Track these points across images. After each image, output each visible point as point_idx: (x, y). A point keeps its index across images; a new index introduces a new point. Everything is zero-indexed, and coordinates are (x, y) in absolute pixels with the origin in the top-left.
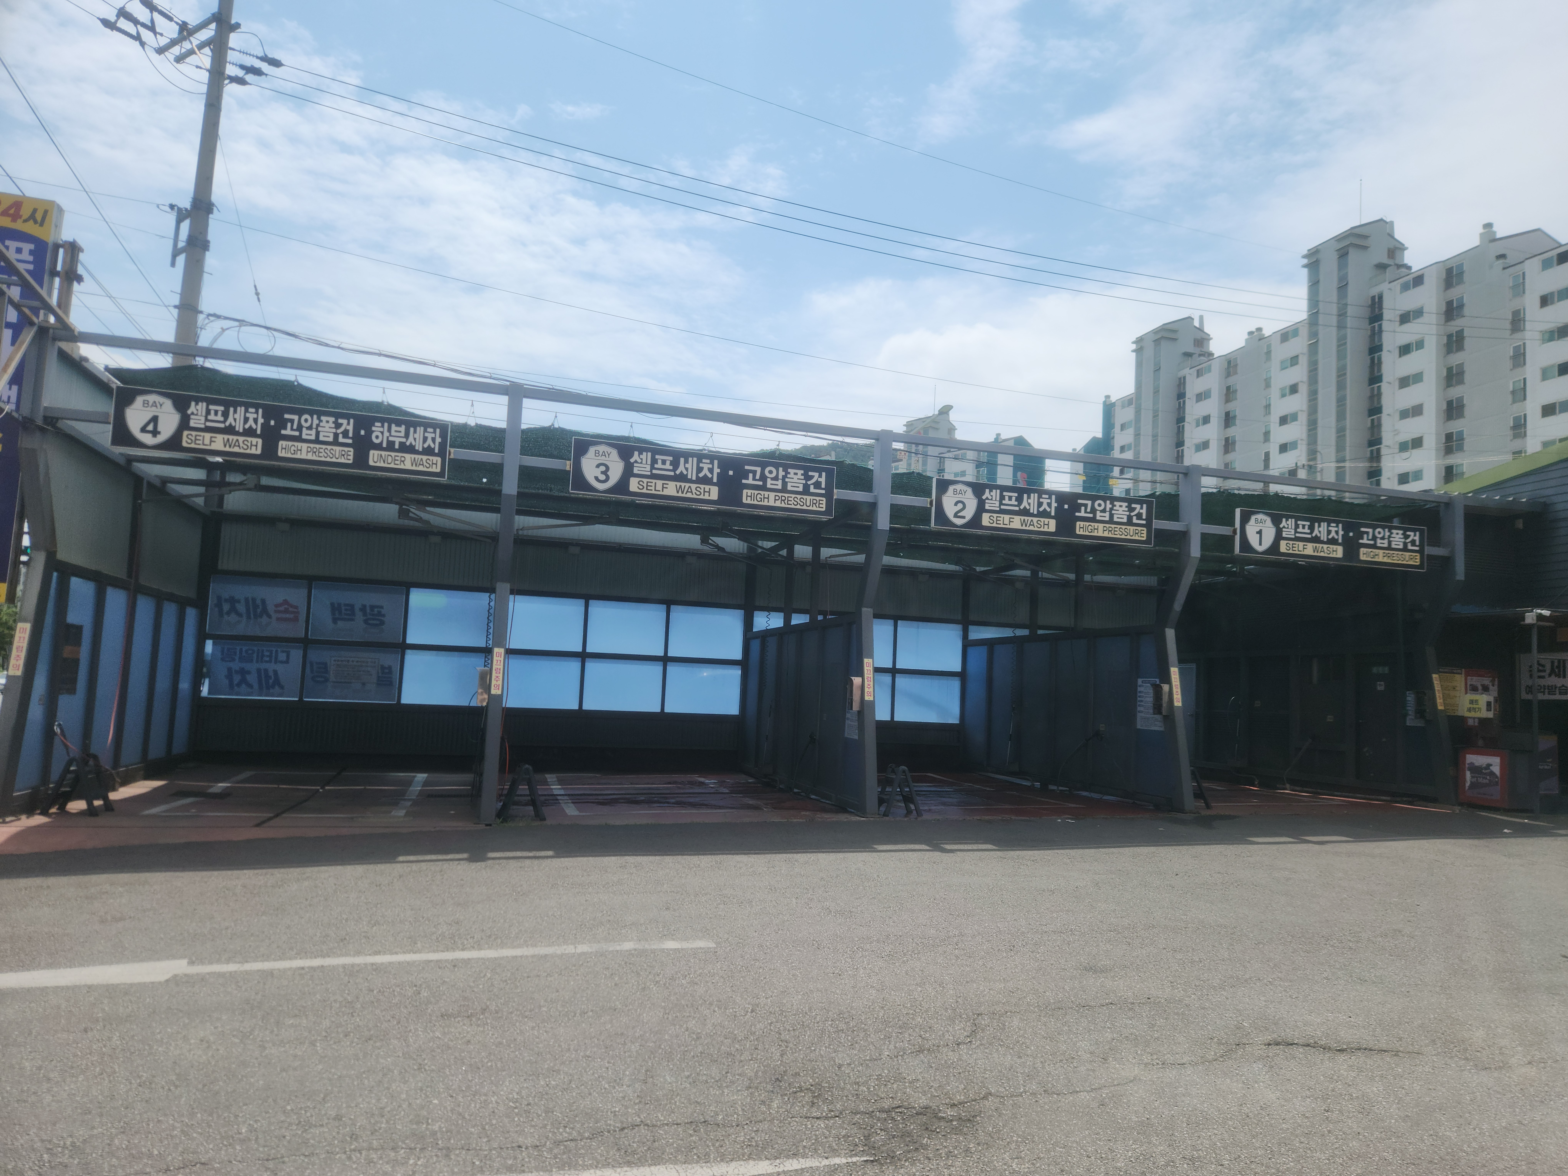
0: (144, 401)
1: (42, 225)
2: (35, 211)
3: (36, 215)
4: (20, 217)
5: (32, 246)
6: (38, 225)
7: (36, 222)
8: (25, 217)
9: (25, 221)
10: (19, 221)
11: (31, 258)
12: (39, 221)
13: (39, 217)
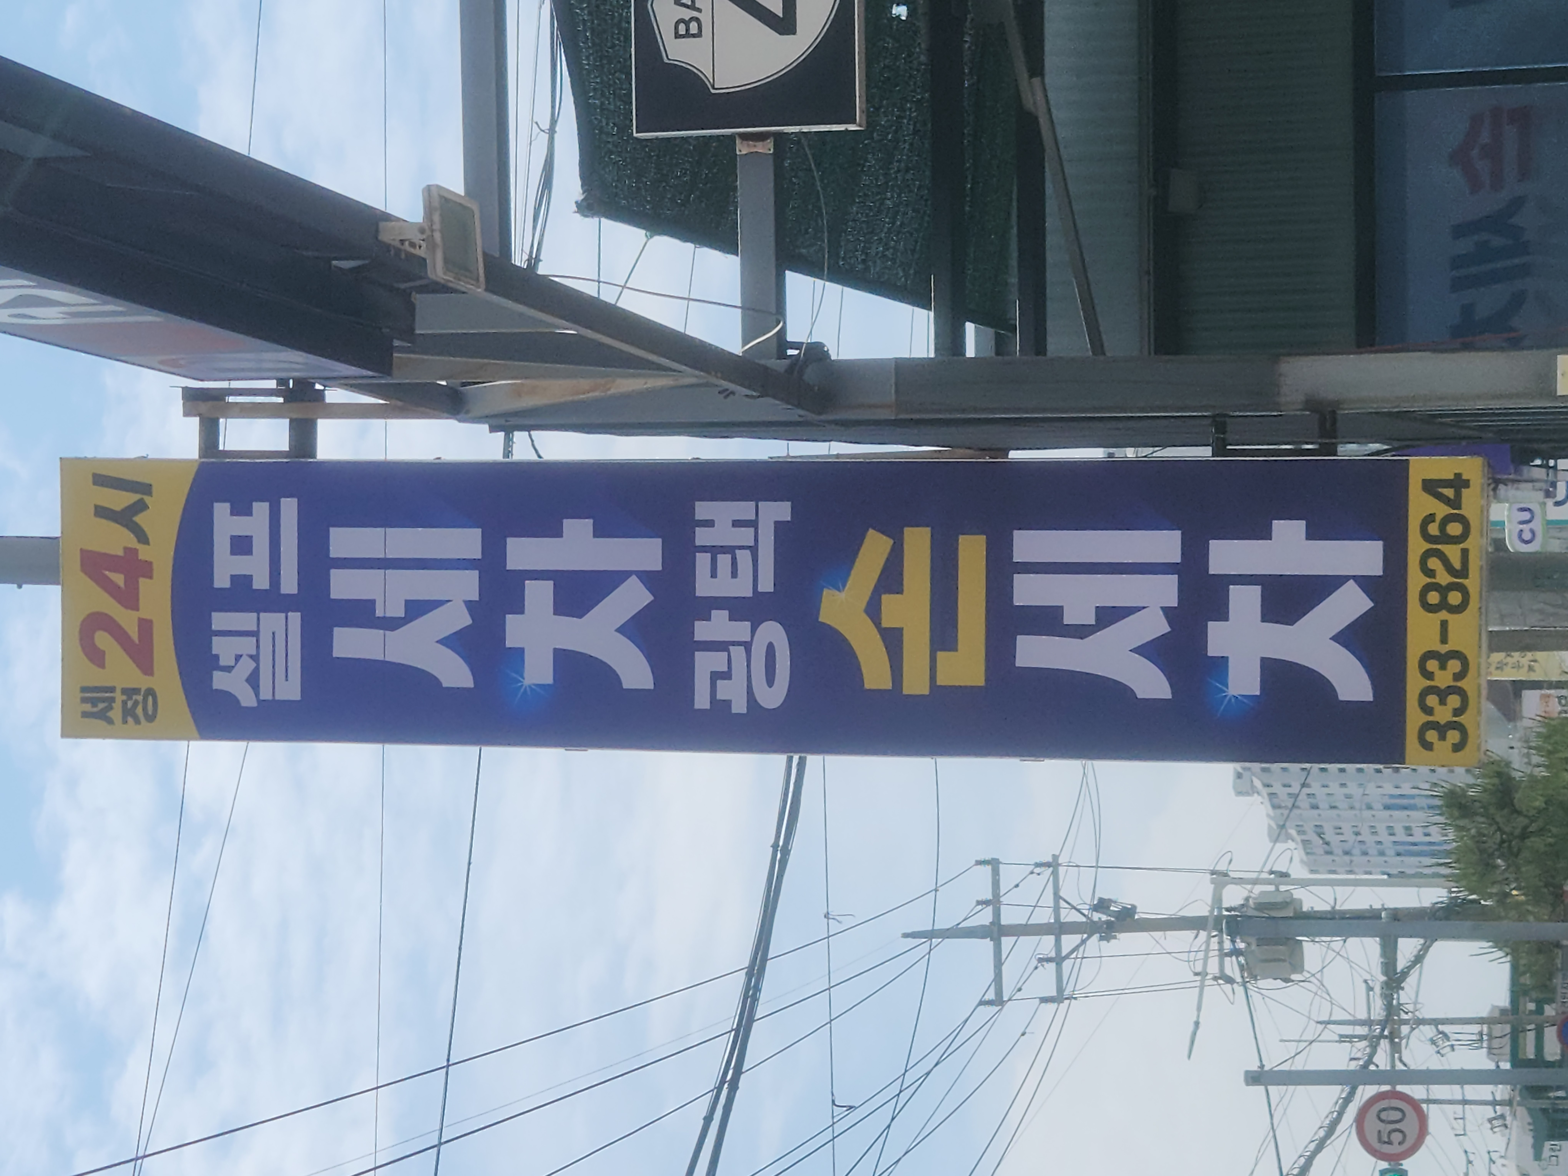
0: (677, 36)
1: (146, 489)
2: (101, 512)
3: (118, 508)
4: (131, 552)
5: (221, 510)
6: (147, 499)
7: (140, 507)
8: (129, 539)
9: (143, 538)
10: (144, 553)
11: (261, 509)
12: (136, 497)
13: (120, 500)
